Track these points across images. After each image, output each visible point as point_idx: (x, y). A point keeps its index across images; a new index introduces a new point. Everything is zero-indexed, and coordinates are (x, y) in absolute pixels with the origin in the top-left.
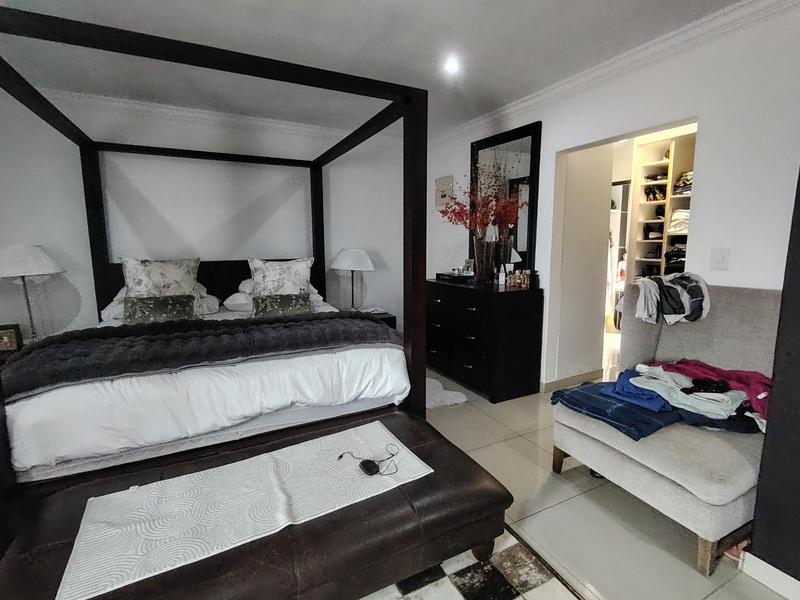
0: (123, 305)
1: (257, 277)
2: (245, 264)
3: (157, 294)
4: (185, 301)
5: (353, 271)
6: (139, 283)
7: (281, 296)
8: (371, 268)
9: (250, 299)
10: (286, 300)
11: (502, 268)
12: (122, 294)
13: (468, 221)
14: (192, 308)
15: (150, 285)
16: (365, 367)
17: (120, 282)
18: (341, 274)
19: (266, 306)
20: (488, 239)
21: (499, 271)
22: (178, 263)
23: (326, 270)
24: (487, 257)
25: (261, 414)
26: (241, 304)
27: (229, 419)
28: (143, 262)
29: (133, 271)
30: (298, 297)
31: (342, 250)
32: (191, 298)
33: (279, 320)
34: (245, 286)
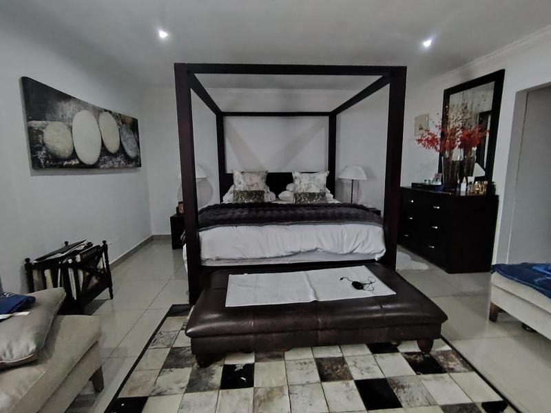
0: (232, 194)
1: (297, 182)
2: (290, 174)
3: (248, 189)
4: (260, 193)
5: (353, 180)
6: (240, 183)
7: (309, 193)
8: (365, 179)
9: (292, 194)
10: (312, 195)
11: (465, 179)
12: (232, 189)
13: (438, 147)
14: (263, 197)
15: (245, 185)
16: (358, 234)
17: (231, 183)
18: (344, 182)
19: (301, 199)
20: (454, 159)
21: (461, 182)
22: (258, 173)
23: (336, 179)
24: (452, 172)
25: (300, 252)
26: (287, 196)
27: (285, 252)
28: (242, 173)
29: (237, 177)
30: (319, 194)
31: (346, 167)
32: (263, 192)
33: (309, 205)
34: (290, 187)
